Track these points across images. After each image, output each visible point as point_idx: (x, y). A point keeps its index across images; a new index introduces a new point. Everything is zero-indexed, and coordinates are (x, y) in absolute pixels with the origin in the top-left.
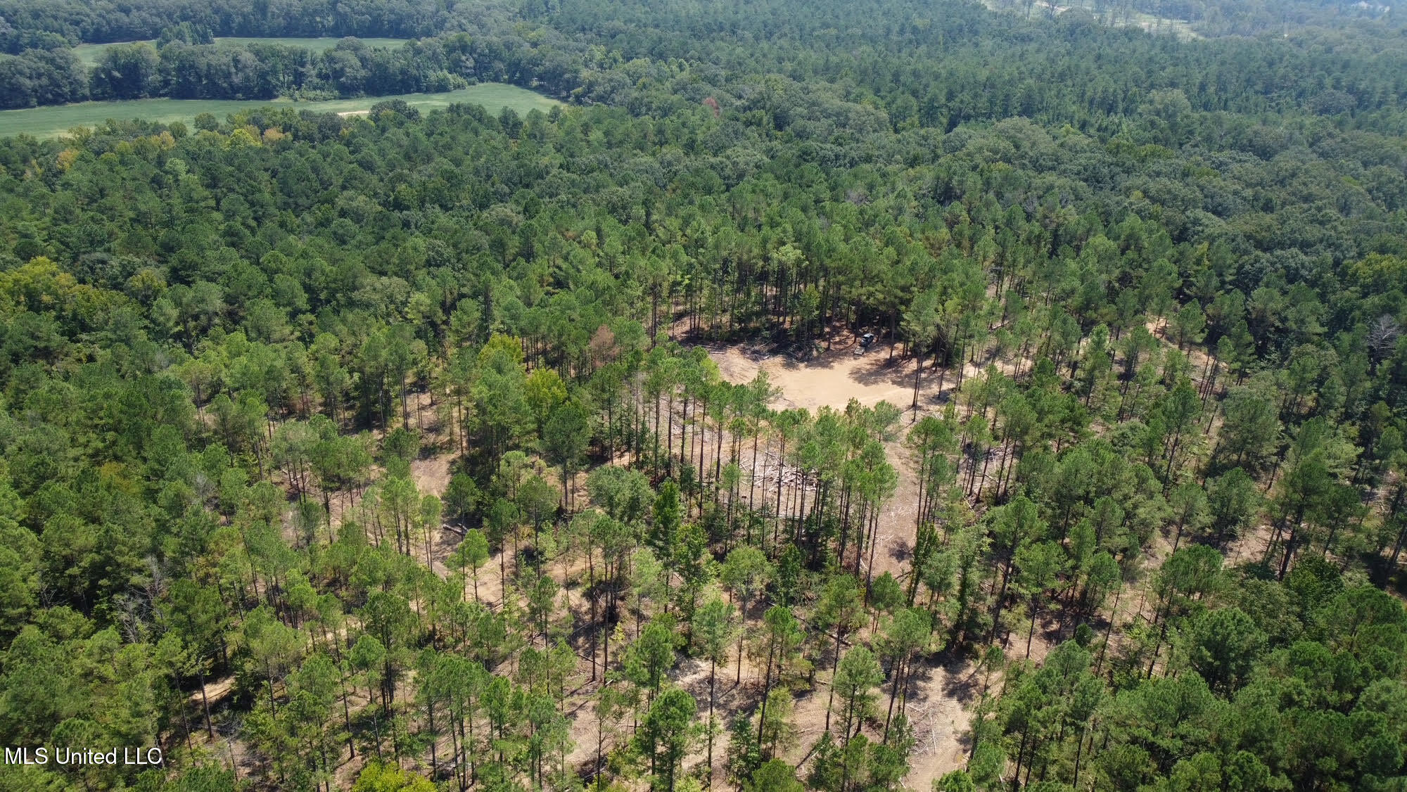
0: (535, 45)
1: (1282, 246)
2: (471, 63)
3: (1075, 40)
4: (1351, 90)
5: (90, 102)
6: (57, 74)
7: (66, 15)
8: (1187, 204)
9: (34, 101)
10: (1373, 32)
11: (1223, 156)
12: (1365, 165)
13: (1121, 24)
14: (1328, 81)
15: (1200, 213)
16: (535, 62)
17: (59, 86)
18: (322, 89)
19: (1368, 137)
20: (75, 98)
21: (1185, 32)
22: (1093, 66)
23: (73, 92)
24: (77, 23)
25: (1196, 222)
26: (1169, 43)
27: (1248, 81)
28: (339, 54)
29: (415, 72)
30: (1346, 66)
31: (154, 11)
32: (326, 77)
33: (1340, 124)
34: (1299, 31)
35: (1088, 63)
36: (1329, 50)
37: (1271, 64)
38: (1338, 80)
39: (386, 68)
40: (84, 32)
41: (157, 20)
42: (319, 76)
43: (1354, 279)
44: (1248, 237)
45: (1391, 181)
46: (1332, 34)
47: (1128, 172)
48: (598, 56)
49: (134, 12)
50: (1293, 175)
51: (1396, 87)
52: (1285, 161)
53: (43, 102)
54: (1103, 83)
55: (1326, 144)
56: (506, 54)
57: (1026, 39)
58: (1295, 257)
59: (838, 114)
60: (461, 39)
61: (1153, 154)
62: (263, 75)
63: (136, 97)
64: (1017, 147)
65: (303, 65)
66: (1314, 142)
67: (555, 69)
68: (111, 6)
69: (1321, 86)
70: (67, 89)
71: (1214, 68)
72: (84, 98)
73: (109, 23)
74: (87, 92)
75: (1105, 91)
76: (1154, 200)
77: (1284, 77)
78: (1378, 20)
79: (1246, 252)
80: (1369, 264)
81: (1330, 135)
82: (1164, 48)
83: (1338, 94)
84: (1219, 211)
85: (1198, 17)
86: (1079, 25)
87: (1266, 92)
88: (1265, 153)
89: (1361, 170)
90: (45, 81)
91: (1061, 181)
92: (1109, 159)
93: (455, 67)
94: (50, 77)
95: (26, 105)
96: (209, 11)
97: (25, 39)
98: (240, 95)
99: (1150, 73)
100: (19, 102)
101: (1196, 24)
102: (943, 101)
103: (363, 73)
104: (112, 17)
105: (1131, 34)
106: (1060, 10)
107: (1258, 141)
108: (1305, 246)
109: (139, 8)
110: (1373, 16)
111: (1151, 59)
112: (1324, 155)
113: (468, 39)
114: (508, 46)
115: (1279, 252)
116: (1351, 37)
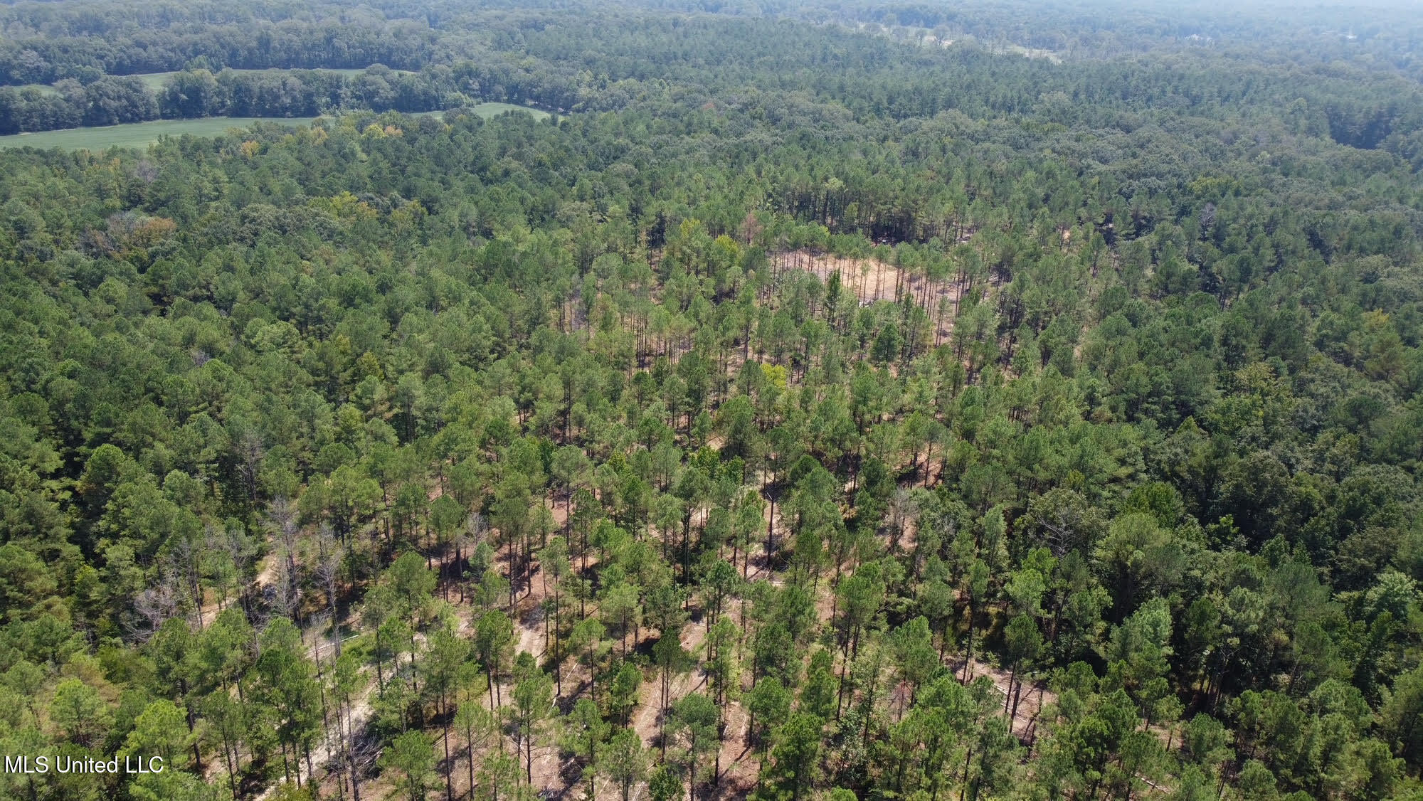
0: (527, 70)
1: (1145, 175)
2: (476, 86)
3: (969, 63)
4: (1186, 94)
5: (160, 121)
6: (135, 97)
7: (91, 50)
8: (1082, 156)
9: (116, 119)
10: (1203, 56)
11: (1101, 131)
12: (1197, 137)
13: (999, 51)
14: (1169, 89)
15: (1090, 161)
16: (531, 84)
17: (136, 107)
18: (358, 107)
19: (1196, 120)
20: (148, 117)
21: (1054, 58)
22: (991, 80)
23: (148, 112)
24: (101, 57)
25: (1088, 167)
26: (1044, 64)
27: (1109, 89)
28: (370, 78)
29: (434, 93)
30: (1181, 78)
31: (169, 47)
32: (359, 98)
33: (1179, 113)
34: (1142, 55)
35: (986, 77)
36: (1169, 68)
37: (1125, 77)
38: (1176, 88)
39: (411, 90)
40: (108, 64)
41: (172, 54)
42: (354, 96)
43: (1191, 192)
44: (1124, 172)
45: (1215, 145)
46: (1171, 57)
47: (1038, 140)
48: (587, 79)
49: (151, 48)
50: (1149, 141)
51: (1219, 92)
52: (1143, 133)
53: (123, 120)
54: (1001, 91)
55: (1170, 124)
56: (504, 78)
57: (927, 63)
58: (1153, 181)
59: (813, 113)
60: (467, 66)
61: (1053, 130)
62: (308, 96)
63: (199, 116)
64: (957, 128)
65: (339, 87)
66: (1162, 123)
67: (554, 89)
68: (129, 42)
69: (1164, 92)
70: (142, 109)
71: (1083, 80)
72: (156, 117)
73: (130, 57)
74: (158, 112)
75: (1005, 97)
76: (1059, 153)
77: (1137, 87)
78: (1207, 47)
79: (1122, 181)
80: (1199, 183)
81: (1172, 119)
82: (1041, 67)
83: (1177, 98)
84: (1104, 161)
85: (1062, 47)
86: (968, 52)
87: (1124, 98)
88: (1128, 130)
89: (1194, 140)
90: (125, 102)
91: (993, 147)
92: (1024, 133)
93: (466, 89)
94: (128, 99)
95: (110, 123)
96: (217, 46)
97: (60, 70)
98: (289, 113)
99: (1036, 84)
100: (105, 119)
101: (1061, 53)
102: (886, 104)
103: (392, 94)
104: (132, 51)
105: (1013, 58)
106: (947, 43)
107: (1123, 122)
108: (1160, 176)
109: (154, 44)
110: (1203, 45)
111: (1034, 75)
112: (1169, 131)
113: (474, 65)
114: (506, 72)
115: (1143, 180)
116: (1185, 59)
